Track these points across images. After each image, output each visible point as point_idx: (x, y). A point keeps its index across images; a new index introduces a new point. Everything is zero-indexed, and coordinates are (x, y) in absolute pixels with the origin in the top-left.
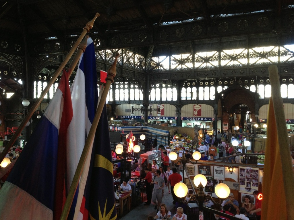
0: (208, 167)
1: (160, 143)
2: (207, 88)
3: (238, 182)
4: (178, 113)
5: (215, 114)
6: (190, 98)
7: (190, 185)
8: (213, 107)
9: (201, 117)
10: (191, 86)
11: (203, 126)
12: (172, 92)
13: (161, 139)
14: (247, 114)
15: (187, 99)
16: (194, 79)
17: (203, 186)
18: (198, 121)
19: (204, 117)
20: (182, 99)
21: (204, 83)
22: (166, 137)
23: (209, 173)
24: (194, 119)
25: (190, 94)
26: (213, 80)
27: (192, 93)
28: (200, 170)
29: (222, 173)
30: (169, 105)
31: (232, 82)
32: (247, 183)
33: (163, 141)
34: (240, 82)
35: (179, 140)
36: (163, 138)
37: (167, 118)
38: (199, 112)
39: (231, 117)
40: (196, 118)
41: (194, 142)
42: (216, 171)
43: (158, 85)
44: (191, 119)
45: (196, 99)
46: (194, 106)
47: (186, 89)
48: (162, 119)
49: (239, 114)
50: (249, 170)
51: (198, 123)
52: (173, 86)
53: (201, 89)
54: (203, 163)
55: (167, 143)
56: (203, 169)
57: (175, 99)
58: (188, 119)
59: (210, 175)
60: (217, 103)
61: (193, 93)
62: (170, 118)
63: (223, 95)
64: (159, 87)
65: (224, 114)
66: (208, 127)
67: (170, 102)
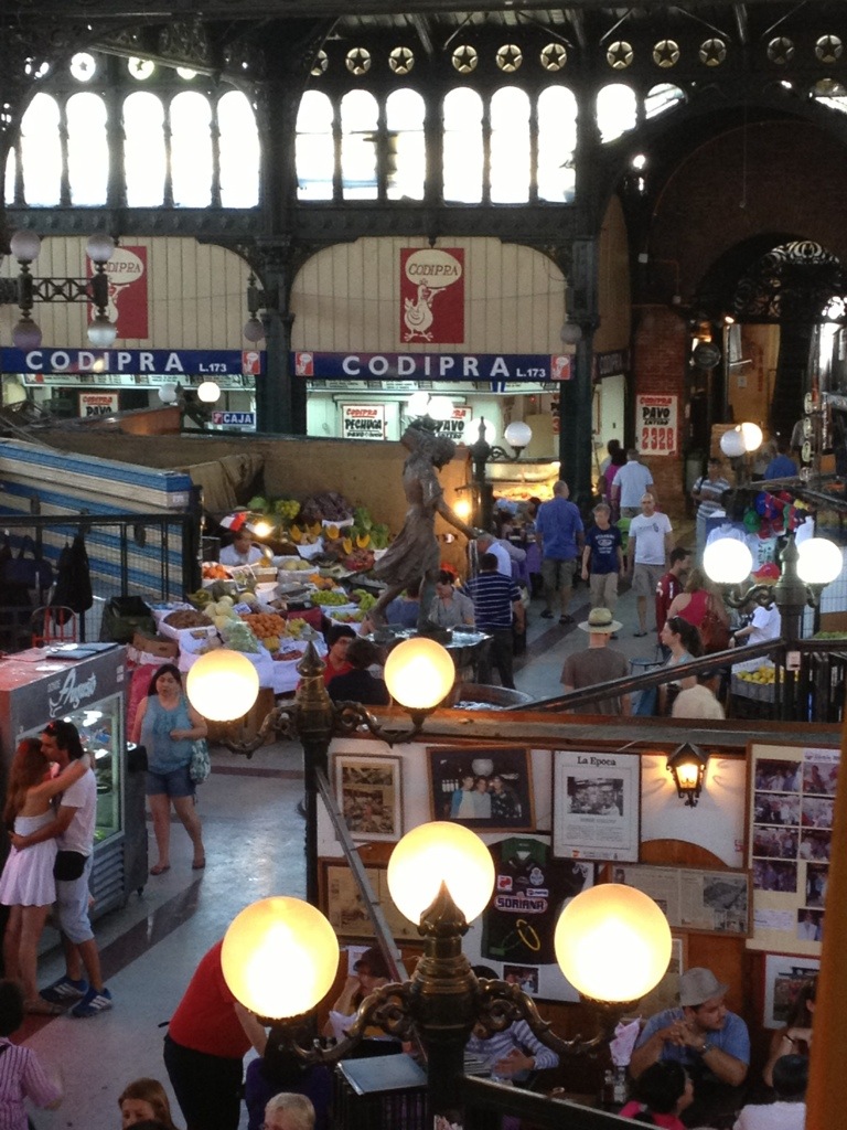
0: (511, 763)
1: (117, 580)
2: (510, 99)
3: (744, 868)
4: (267, 321)
5: (572, 320)
6: (367, 185)
7: (365, 911)
8: (564, 263)
9: (459, 348)
10: (381, 83)
11: (481, 424)
12: (216, 134)
13: (123, 543)
14: (826, 319)
15: (348, 195)
16: (404, 11)
17: (461, 916)
18: (438, 385)
19: (492, 350)
20: (303, 195)
21: (487, 55)
22: (164, 530)
23: (519, 808)
24: (407, 366)
25: (371, 147)
26: (563, 32)
27: (383, 140)
28: (447, 787)
29: (620, 804)
30: (189, 243)
31: (713, 51)
32: (811, 869)
33: (137, 562)
34: (780, 49)
35: (279, 549)
36: (140, 538)
37: (174, 361)
38: (450, 309)
39: (702, 344)
40: (419, 357)
41: (401, 561)
42: (574, 786)
43: (83, 65)
44: (379, 366)
45: (418, 194)
46: (406, 254)
47: (336, 101)
48: (133, 369)
49: (766, 319)
50: (824, 774)
51: (433, 403)
52: (217, 75)
53: (461, 103)
54: (470, 731)
55: (176, 574)
56: (469, 782)
57: (243, 193)
58: (352, 366)
59: (526, 822)
60: (594, 229)
61: (399, 143)
62: (196, 363)
63: (639, 162)
64: (95, 86)
65: (649, 322)
66: (519, 435)
67: (200, 220)
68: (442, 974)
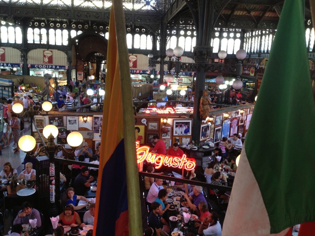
0: (61, 118)
1: (1, 95)
2: (58, 31)
3: (92, 130)
4: (24, 59)
5: (68, 61)
6: (38, 41)
7: (40, 138)
8: (67, 54)
9: (52, 64)
10: (40, 27)
11: (56, 75)
12: (15, 33)
13: (2, 90)
14: (102, 63)
15: (35, 43)
16: (43, 17)
17: (54, 137)
18: (49, 69)
19: (57, 65)
20: (28, 42)
21: (55, 25)
22: (8, 88)
23: (62, 124)
24: (44, 67)
25: (39, 36)
26: (66, 22)
27: (40, 35)
28: (51, 121)
29: (76, 123)
30: (11, 48)
31: (86, 27)
32: (101, 130)
33: (4, 93)
34: (95, 27)
35: (26, 91)
36: (5, 89)
37: (9, 65)
38: (51, 59)
39: (86, 65)
40: (46, 65)
41: (44, 92)
42: (69, 121)
44: (40, 66)
45: (46, 43)
46: (44, 51)
47: (33, 29)
48: (3, 66)
49: (94, 63)
50: (102, 118)
51: (49, 72)
52: (15, 25)
53: (52, 31)
54: (55, 114)
55: (10, 94)
56: (55, 121)
57: (20, 41)
58: (36, 66)
59: (63, 126)
60: (71, 49)
61: (43, 36)
62: (13, 65)
63: (77, 41)
65: (79, 62)
66: (61, 76)
67: (13, 45)
68: (51, 144)
